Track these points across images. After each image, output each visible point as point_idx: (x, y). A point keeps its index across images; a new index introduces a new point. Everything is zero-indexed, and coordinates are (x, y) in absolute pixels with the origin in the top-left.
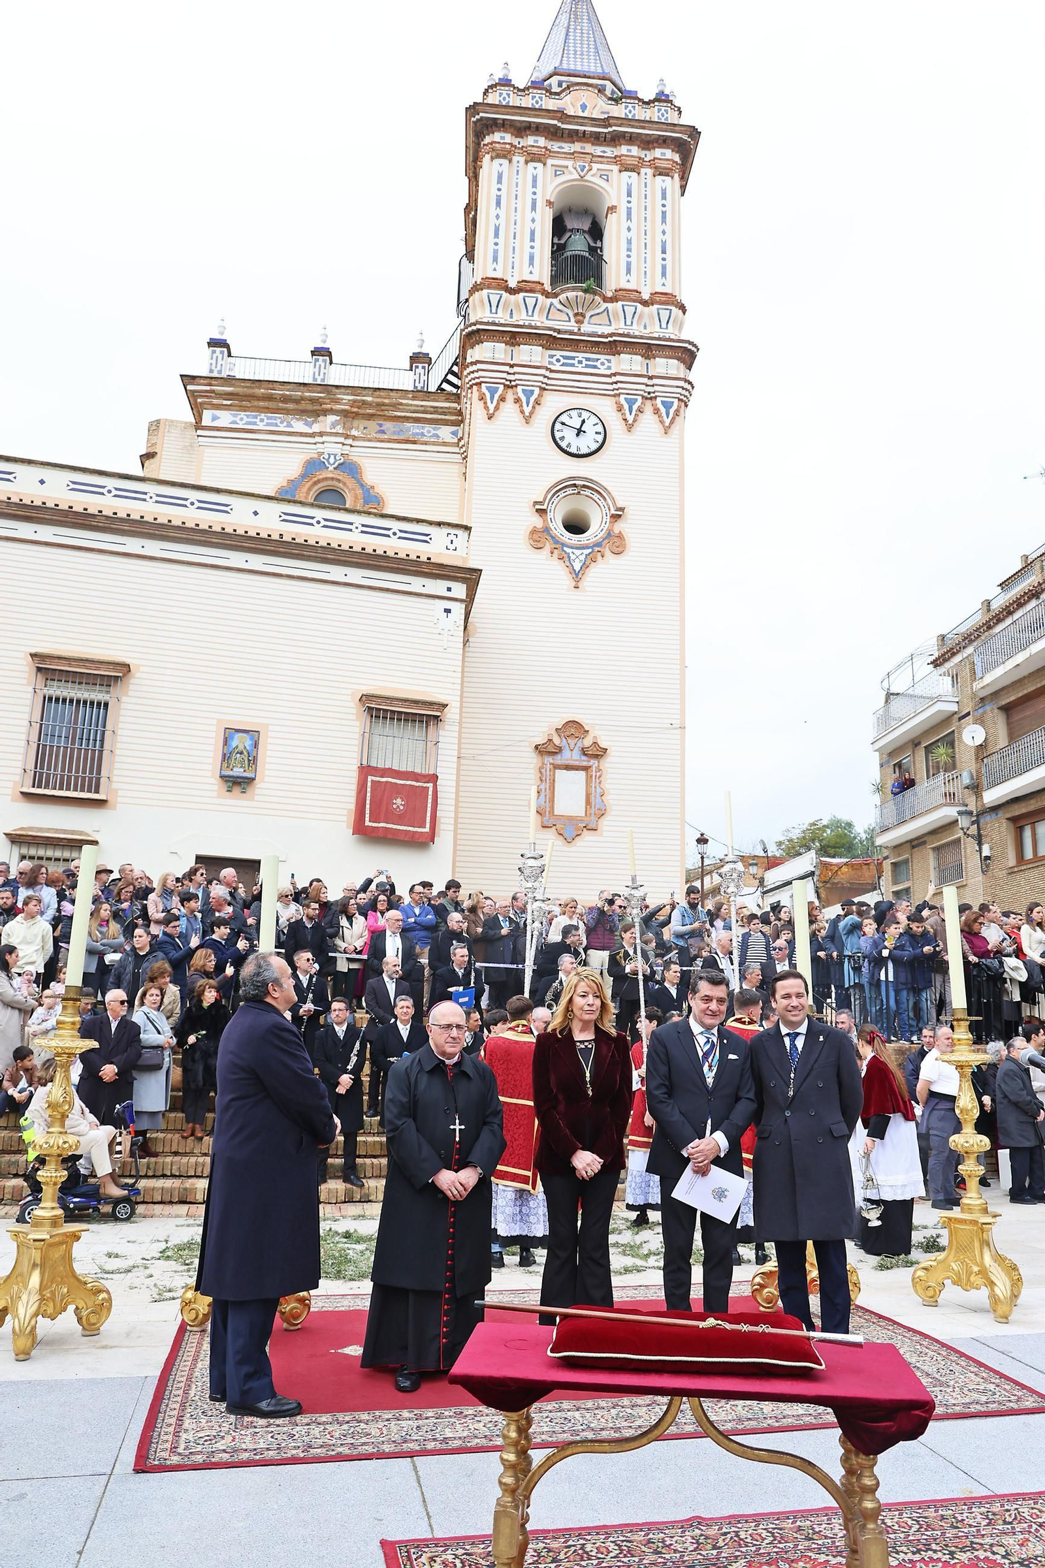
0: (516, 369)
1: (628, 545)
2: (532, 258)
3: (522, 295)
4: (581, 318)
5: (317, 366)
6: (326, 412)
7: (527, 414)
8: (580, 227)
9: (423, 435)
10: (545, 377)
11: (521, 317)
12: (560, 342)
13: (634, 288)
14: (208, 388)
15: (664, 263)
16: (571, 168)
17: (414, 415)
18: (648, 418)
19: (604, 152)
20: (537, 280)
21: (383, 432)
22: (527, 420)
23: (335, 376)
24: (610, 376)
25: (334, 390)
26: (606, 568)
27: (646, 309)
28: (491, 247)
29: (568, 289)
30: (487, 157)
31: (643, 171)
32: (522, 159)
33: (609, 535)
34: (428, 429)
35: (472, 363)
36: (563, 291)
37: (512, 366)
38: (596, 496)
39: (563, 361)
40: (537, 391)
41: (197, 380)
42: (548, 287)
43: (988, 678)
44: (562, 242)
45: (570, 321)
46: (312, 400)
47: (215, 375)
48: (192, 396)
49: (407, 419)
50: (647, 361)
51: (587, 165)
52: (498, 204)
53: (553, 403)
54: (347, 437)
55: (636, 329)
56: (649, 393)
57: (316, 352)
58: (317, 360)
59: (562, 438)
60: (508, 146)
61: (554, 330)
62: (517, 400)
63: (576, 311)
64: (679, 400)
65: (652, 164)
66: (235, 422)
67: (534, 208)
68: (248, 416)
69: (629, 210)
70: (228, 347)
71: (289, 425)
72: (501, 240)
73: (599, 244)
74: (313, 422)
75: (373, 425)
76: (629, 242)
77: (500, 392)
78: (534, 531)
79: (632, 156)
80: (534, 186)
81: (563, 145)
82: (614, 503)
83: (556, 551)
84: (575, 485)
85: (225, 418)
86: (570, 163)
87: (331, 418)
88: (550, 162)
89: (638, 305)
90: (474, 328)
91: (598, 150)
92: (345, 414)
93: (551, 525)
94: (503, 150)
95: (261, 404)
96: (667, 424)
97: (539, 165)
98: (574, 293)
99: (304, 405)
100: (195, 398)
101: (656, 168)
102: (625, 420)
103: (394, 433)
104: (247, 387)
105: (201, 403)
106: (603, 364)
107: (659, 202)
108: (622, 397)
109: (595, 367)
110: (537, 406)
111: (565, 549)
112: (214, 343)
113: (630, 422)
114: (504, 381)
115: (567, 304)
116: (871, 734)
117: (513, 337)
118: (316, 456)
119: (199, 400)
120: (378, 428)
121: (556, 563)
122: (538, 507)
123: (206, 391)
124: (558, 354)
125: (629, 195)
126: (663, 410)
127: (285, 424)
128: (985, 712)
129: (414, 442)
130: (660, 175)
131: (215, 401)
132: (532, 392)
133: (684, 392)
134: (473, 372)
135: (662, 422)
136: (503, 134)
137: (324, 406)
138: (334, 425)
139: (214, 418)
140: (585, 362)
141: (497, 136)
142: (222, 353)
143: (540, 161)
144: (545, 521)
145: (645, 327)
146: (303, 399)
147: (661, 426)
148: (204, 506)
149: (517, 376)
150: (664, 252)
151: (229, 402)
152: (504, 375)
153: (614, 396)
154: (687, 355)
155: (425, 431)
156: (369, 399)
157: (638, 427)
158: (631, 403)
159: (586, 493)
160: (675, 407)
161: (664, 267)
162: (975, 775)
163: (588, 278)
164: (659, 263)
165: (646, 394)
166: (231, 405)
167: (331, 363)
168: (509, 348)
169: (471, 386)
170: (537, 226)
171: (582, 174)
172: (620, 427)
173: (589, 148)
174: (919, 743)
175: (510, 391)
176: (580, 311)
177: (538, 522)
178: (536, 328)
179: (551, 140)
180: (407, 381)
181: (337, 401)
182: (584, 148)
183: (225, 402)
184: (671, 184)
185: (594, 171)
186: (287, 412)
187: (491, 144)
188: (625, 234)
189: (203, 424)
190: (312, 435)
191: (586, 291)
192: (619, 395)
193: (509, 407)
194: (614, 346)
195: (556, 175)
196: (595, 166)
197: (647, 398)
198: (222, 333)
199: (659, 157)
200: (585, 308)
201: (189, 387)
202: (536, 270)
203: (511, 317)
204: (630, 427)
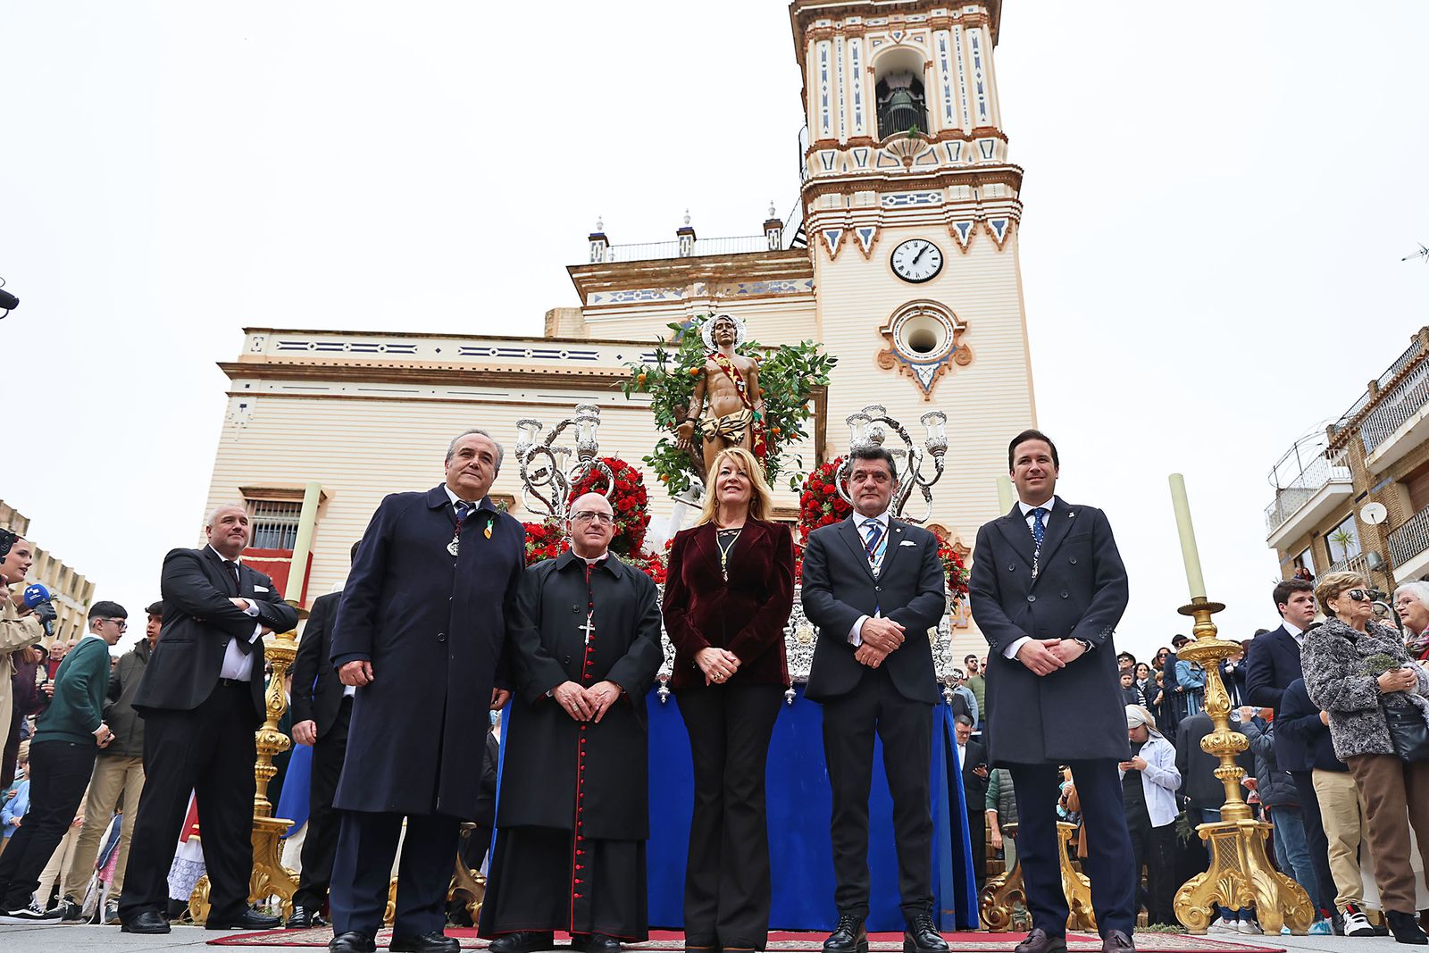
0: (853, 213)
1: (973, 357)
2: (859, 118)
3: (852, 149)
4: (909, 161)
5: (683, 244)
6: (692, 281)
7: (867, 251)
8: (902, 86)
9: (780, 289)
10: (880, 216)
11: (855, 169)
12: (891, 184)
13: (956, 127)
14: (590, 274)
15: (982, 101)
16: (887, 37)
17: (771, 273)
18: (982, 238)
19: (916, 19)
20: (865, 135)
21: (745, 291)
22: (867, 256)
23: (699, 249)
24: (941, 207)
25: (698, 260)
26: (956, 379)
27: (969, 144)
28: (822, 114)
29: (894, 138)
30: (811, 42)
31: (953, 28)
32: (842, 38)
33: (954, 348)
34: (784, 284)
35: (812, 214)
36: (889, 140)
37: (848, 211)
38: (938, 316)
39: (895, 200)
40: (874, 230)
41: (580, 269)
42: (876, 140)
43: (1380, 452)
44: (887, 101)
45: (899, 165)
46: (680, 272)
47: (596, 262)
48: (577, 282)
49: (765, 277)
50: (975, 189)
51: (901, 32)
52: (824, 78)
53: (890, 238)
54: (712, 299)
55: (961, 163)
56: (980, 217)
57: (681, 232)
58: (682, 239)
59: (901, 268)
60: (828, 30)
61: (885, 175)
62: (857, 241)
63: (904, 156)
64: (1009, 218)
65: (961, 20)
66: (615, 300)
67: (857, 75)
68: (625, 294)
69: (944, 62)
70: (606, 239)
71: (662, 296)
72: (830, 107)
73: (921, 97)
74: (682, 291)
75: (735, 287)
76: (947, 89)
77: (840, 235)
78: (882, 354)
79: (942, 17)
80: (855, 57)
81: (878, 19)
82: (956, 319)
83: (904, 369)
84: (917, 308)
85: (606, 298)
86: (886, 34)
87: (698, 286)
88: (867, 36)
89: (962, 141)
90: (811, 184)
91: (910, 18)
92: (709, 280)
93: (898, 346)
94: (826, 33)
95: (637, 281)
96: (1000, 241)
97: (858, 40)
98: (900, 140)
99: (673, 278)
100: (580, 284)
101: (965, 22)
102: (960, 243)
103: (754, 291)
104: (623, 269)
105: (585, 288)
106: (933, 198)
107: (971, 49)
108: (954, 224)
109: (927, 201)
110: (875, 243)
111: (913, 366)
112: (593, 237)
113: (965, 245)
114: (843, 225)
115: (895, 150)
116: (1266, 531)
117: (847, 187)
118: (687, 319)
119: (583, 286)
120: (741, 289)
121: (905, 380)
122: (883, 331)
123: (589, 277)
124: (891, 195)
125: (943, 49)
126: (995, 230)
127: (658, 295)
128: (1383, 489)
129: (773, 296)
130: (970, 28)
131: (597, 285)
132: (870, 231)
133: (1013, 211)
134: (814, 222)
135: (995, 241)
136: (823, 21)
137: (691, 276)
138: (700, 291)
139: (597, 299)
140: (916, 199)
141: (818, 24)
142: (601, 244)
143: (858, 36)
144: (892, 343)
145: (970, 160)
146: (672, 271)
147: (995, 244)
148: (574, 356)
149: (854, 219)
150: (981, 92)
151: (608, 284)
152: (843, 220)
153: (947, 224)
154: (1014, 178)
155: (782, 286)
156: (729, 264)
157: (973, 249)
158: (963, 228)
159: (928, 314)
160: (1006, 225)
161: (982, 105)
162: (1382, 555)
163: (912, 126)
164: (977, 103)
165: (977, 218)
166: (610, 286)
167: (695, 240)
168: (845, 197)
169: (814, 234)
170: (861, 90)
171: (898, 40)
172: (955, 251)
173: (902, 18)
174: (1318, 533)
175: (849, 234)
176: (908, 154)
177: (885, 345)
178: (868, 175)
179: (867, 17)
180: (762, 245)
181: (702, 270)
182: (897, 19)
183: (605, 284)
184: (982, 34)
185: (909, 35)
186: (659, 285)
187: (814, 30)
188: (942, 84)
189: (588, 305)
190: (682, 302)
191: (910, 137)
192: (951, 222)
193: (850, 249)
194: (942, 181)
195: (874, 46)
196: (909, 32)
197: (978, 222)
198: (600, 229)
199: (968, 13)
200: (912, 152)
201: (574, 276)
202: (863, 126)
203: (845, 170)
204: (965, 250)
